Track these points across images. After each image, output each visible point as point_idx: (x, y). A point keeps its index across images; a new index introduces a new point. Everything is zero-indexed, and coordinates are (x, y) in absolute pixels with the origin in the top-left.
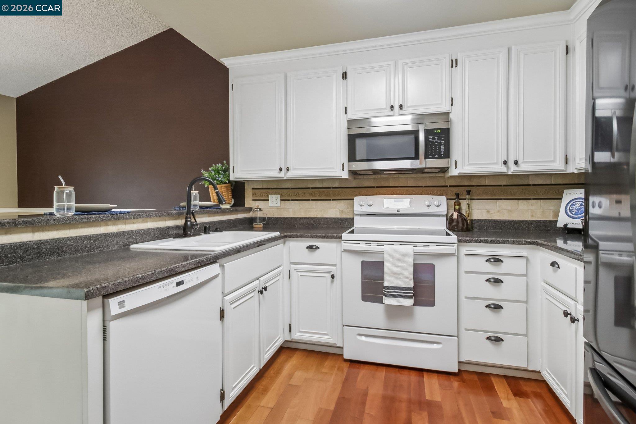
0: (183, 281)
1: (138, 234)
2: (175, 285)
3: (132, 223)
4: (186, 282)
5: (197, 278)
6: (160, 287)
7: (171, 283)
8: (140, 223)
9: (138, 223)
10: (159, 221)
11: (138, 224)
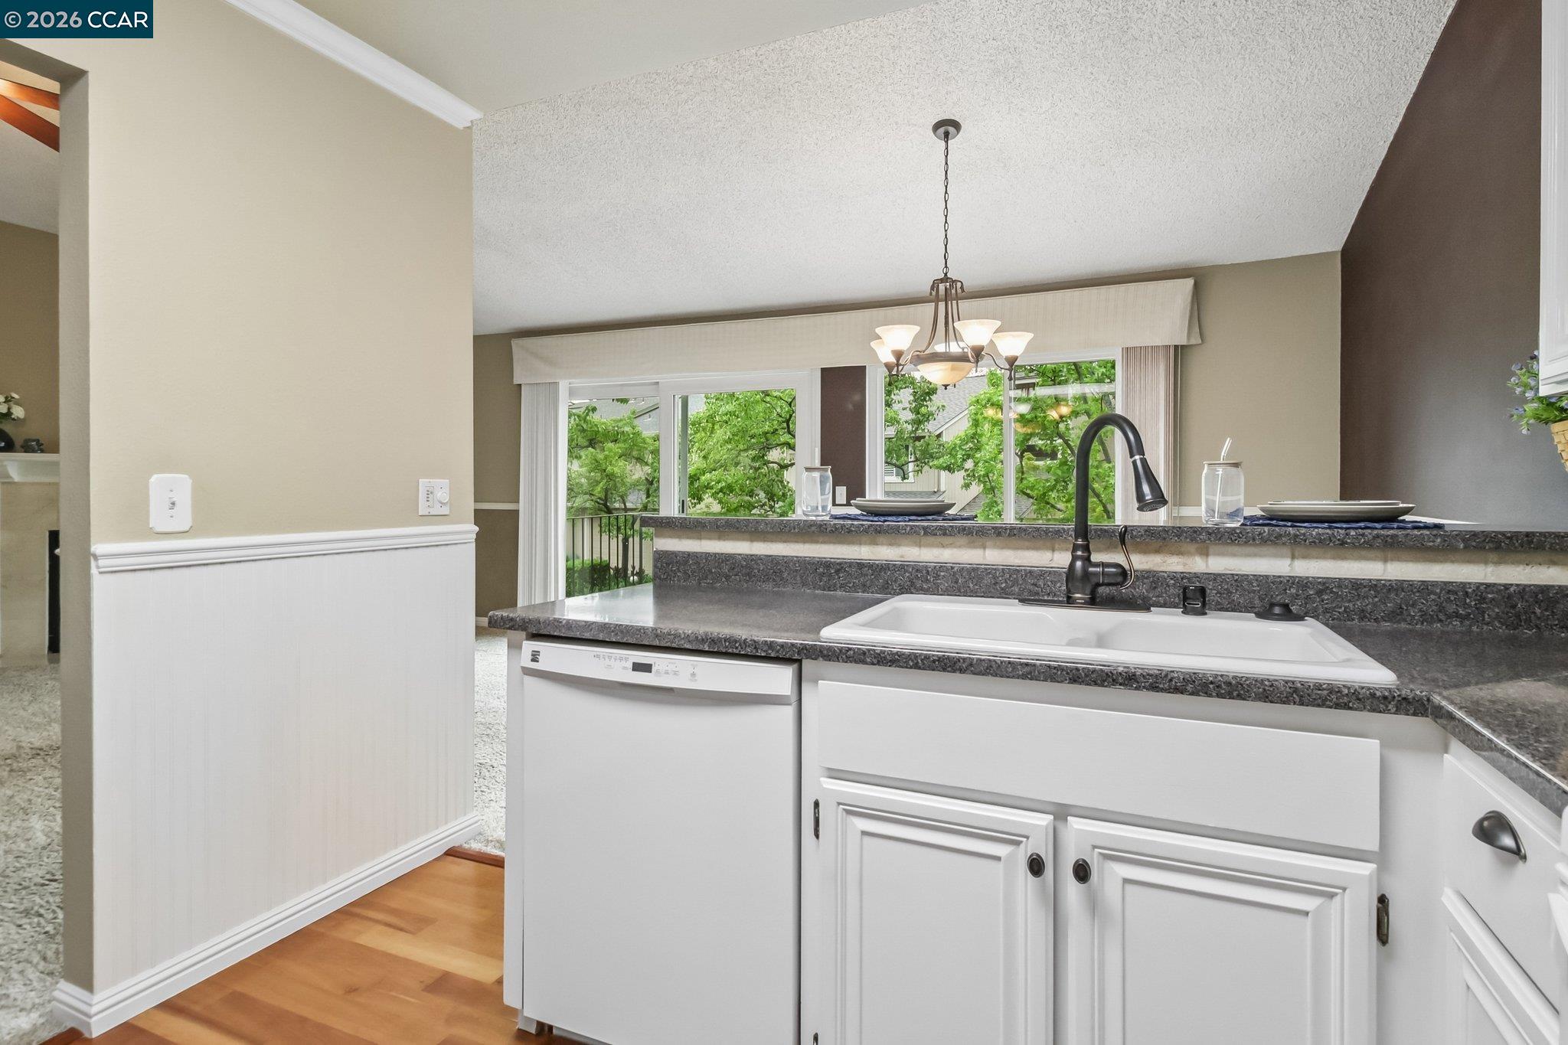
0: (650, 665)
1: (942, 574)
2: (631, 666)
3: (938, 547)
4: (658, 672)
5: (693, 675)
6: (598, 656)
7: (621, 659)
8: (960, 547)
9: (955, 547)
10: (1028, 548)
11: (955, 550)
